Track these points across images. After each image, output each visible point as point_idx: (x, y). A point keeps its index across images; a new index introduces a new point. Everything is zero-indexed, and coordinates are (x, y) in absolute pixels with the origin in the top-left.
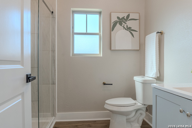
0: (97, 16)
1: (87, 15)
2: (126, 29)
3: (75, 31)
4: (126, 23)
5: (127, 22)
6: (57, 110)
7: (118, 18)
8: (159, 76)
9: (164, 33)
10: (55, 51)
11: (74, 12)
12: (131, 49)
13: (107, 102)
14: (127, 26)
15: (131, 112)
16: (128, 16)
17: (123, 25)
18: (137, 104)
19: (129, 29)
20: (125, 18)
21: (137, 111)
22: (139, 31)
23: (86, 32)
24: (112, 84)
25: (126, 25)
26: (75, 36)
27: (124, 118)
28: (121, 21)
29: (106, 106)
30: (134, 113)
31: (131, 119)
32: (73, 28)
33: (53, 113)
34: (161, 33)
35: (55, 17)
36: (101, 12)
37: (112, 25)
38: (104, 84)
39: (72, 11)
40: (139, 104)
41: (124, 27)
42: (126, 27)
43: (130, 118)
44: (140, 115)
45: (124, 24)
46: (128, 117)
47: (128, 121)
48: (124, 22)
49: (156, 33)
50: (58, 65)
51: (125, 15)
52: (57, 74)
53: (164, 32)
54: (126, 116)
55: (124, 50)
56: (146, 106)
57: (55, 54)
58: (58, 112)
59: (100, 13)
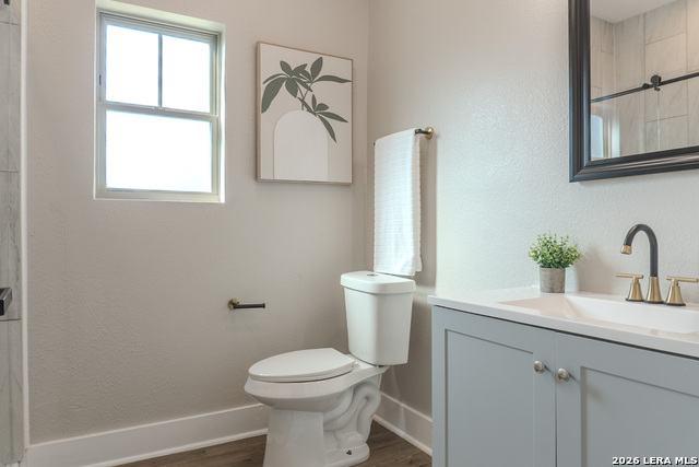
0: (203, 49)
1: (164, 37)
2: (309, 110)
3: (110, 96)
4: (309, 89)
5: (313, 86)
6: (30, 432)
7: (284, 65)
8: (420, 270)
9: (437, 136)
10: (18, 172)
11: (106, 16)
12: (325, 179)
13: (254, 370)
14: (314, 99)
15: (340, 396)
16: (318, 65)
17: (299, 95)
18: (357, 365)
19: (319, 109)
20: (308, 69)
21: (356, 388)
22: (350, 121)
23: (157, 105)
24: (263, 306)
25: (310, 94)
26: (111, 116)
27: (317, 421)
28: (295, 78)
29: (251, 388)
30: (347, 401)
31: (339, 420)
32: (101, 80)
33: (12, 449)
34: (426, 133)
35: (19, 25)
36: (220, 34)
37: (263, 87)
38: (235, 306)
39: (98, 8)
40: (364, 366)
41: (302, 101)
42: (309, 101)
43: (336, 419)
44: (365, 401)
45: (304, 90)
46: (329, 415)
47: (331, 429)
48: (304, 85)
49: (412, 131)
50: (30, 236)
51: (309, 60)
52: (29, 276)
53: (436, 131)
54: (324, 412)
55: (304, 183)
56: (383, 370)
57: (19, 187)
58: (31, 443)
59: (215, 39)
